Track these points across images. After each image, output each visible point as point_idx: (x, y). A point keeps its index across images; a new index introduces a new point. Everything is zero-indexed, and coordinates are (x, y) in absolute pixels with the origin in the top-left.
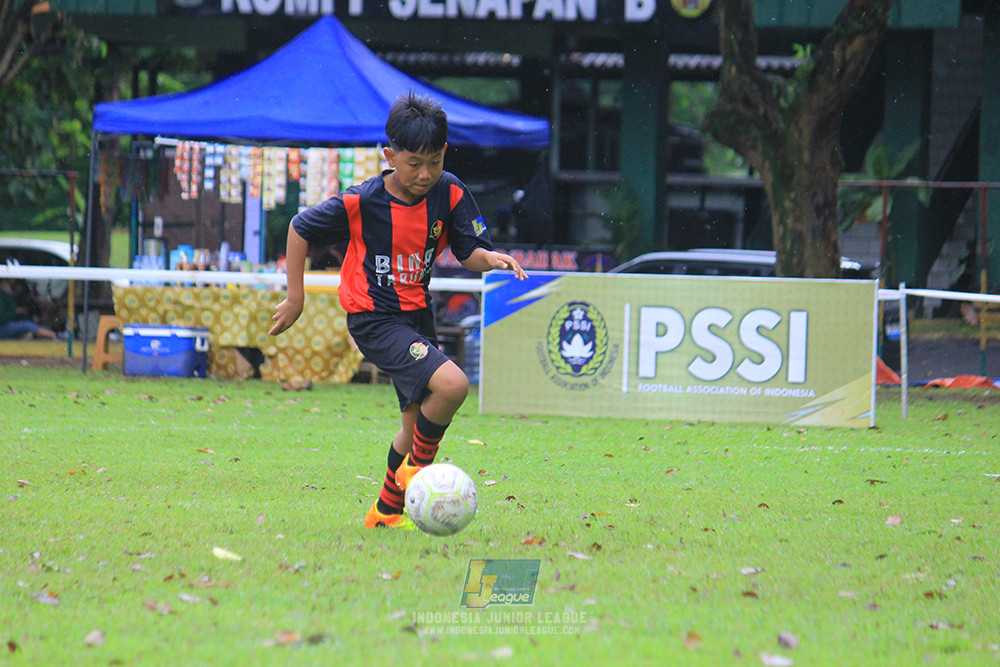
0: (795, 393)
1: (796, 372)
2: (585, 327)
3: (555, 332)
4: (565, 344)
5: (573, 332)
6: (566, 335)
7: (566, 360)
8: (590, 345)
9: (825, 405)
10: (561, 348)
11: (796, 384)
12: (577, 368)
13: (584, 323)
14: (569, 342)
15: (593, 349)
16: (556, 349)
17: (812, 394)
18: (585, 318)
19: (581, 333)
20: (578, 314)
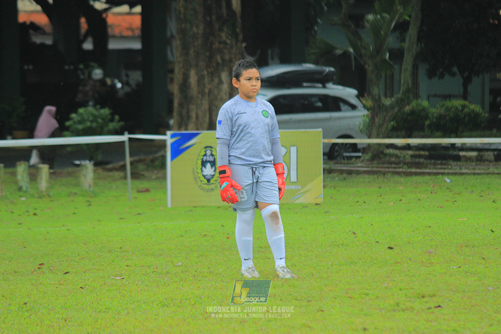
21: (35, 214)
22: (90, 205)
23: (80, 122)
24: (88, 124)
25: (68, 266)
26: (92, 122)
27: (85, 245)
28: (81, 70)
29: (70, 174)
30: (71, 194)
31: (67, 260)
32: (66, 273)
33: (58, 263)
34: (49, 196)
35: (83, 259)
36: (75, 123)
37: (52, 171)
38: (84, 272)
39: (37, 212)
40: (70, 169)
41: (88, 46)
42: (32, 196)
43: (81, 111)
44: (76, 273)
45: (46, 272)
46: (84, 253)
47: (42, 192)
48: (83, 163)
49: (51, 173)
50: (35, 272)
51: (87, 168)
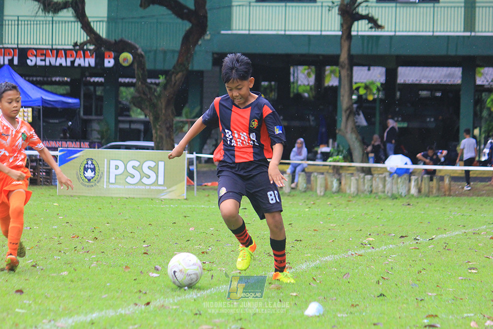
0: (160, 188)
1: (161, 181)
2: (92, 166)
3: (82, 168)
4: (85, 172)
5: (88, 168)
6: (86, 169)
7: (86, 177)
8: (93, 172)
9: (170, 192)
10: (84, 173)
11: (161, 185)
12: (89, 180)
13: (91, 165)
14: (87, 172)
15: (95, 174)
16: (82, 174)
17: (166, 188)
18: (92, 164)
19: (90, 168)
20: (90, 162)
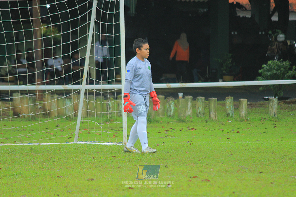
21: (238, 132)
22: (275, 126)
23: (269, 70)
24: (275, 71)
25: (261, 168)
26: (277, 70)
27: (273, 154)
28: (270, 35)
29: (261, 106)
30: (262, 119)
31: (261, 164)
32: (261, 173)
33: (255, 166)
34: (247, 120)
35: (272, 163)
36: (265, 71)
37: (248, 103)
38: (273, 173)
39: (240, 131)
40: (262, 102)
41: (275, 18)
42: (236, 120)
43: (269, 62)
44: (267, 173)
45: (247, 171)
46: (272, 159)
47: (242, 117)
48: (271, 98)
49: (248, 105)
50: (239, 172)
51: (273, 101)
